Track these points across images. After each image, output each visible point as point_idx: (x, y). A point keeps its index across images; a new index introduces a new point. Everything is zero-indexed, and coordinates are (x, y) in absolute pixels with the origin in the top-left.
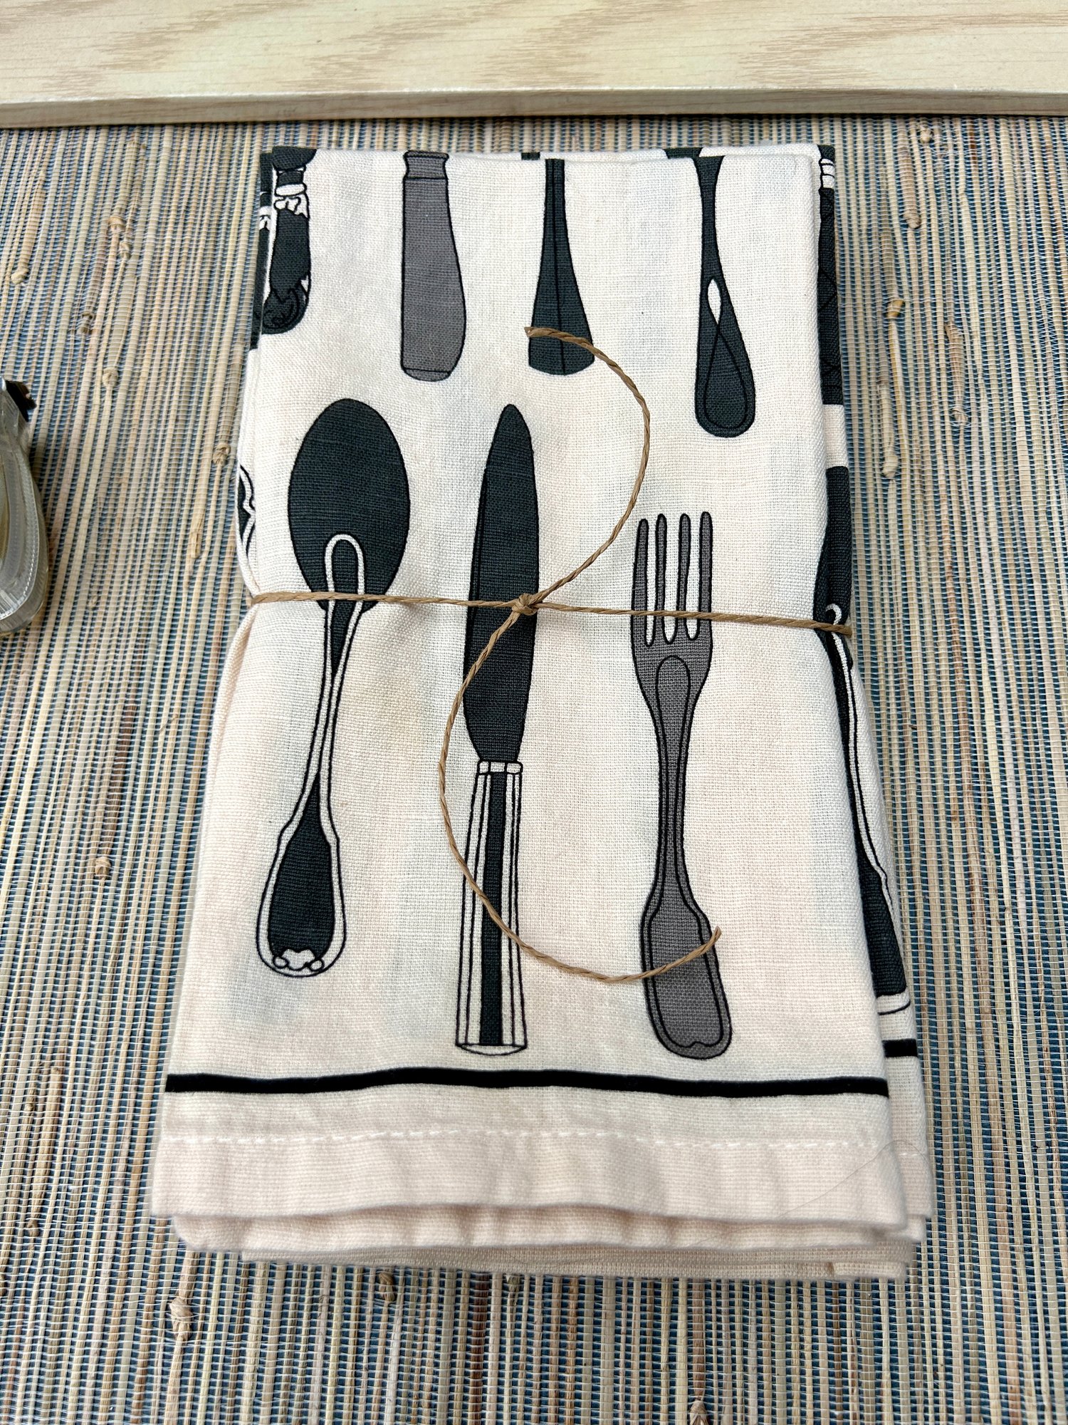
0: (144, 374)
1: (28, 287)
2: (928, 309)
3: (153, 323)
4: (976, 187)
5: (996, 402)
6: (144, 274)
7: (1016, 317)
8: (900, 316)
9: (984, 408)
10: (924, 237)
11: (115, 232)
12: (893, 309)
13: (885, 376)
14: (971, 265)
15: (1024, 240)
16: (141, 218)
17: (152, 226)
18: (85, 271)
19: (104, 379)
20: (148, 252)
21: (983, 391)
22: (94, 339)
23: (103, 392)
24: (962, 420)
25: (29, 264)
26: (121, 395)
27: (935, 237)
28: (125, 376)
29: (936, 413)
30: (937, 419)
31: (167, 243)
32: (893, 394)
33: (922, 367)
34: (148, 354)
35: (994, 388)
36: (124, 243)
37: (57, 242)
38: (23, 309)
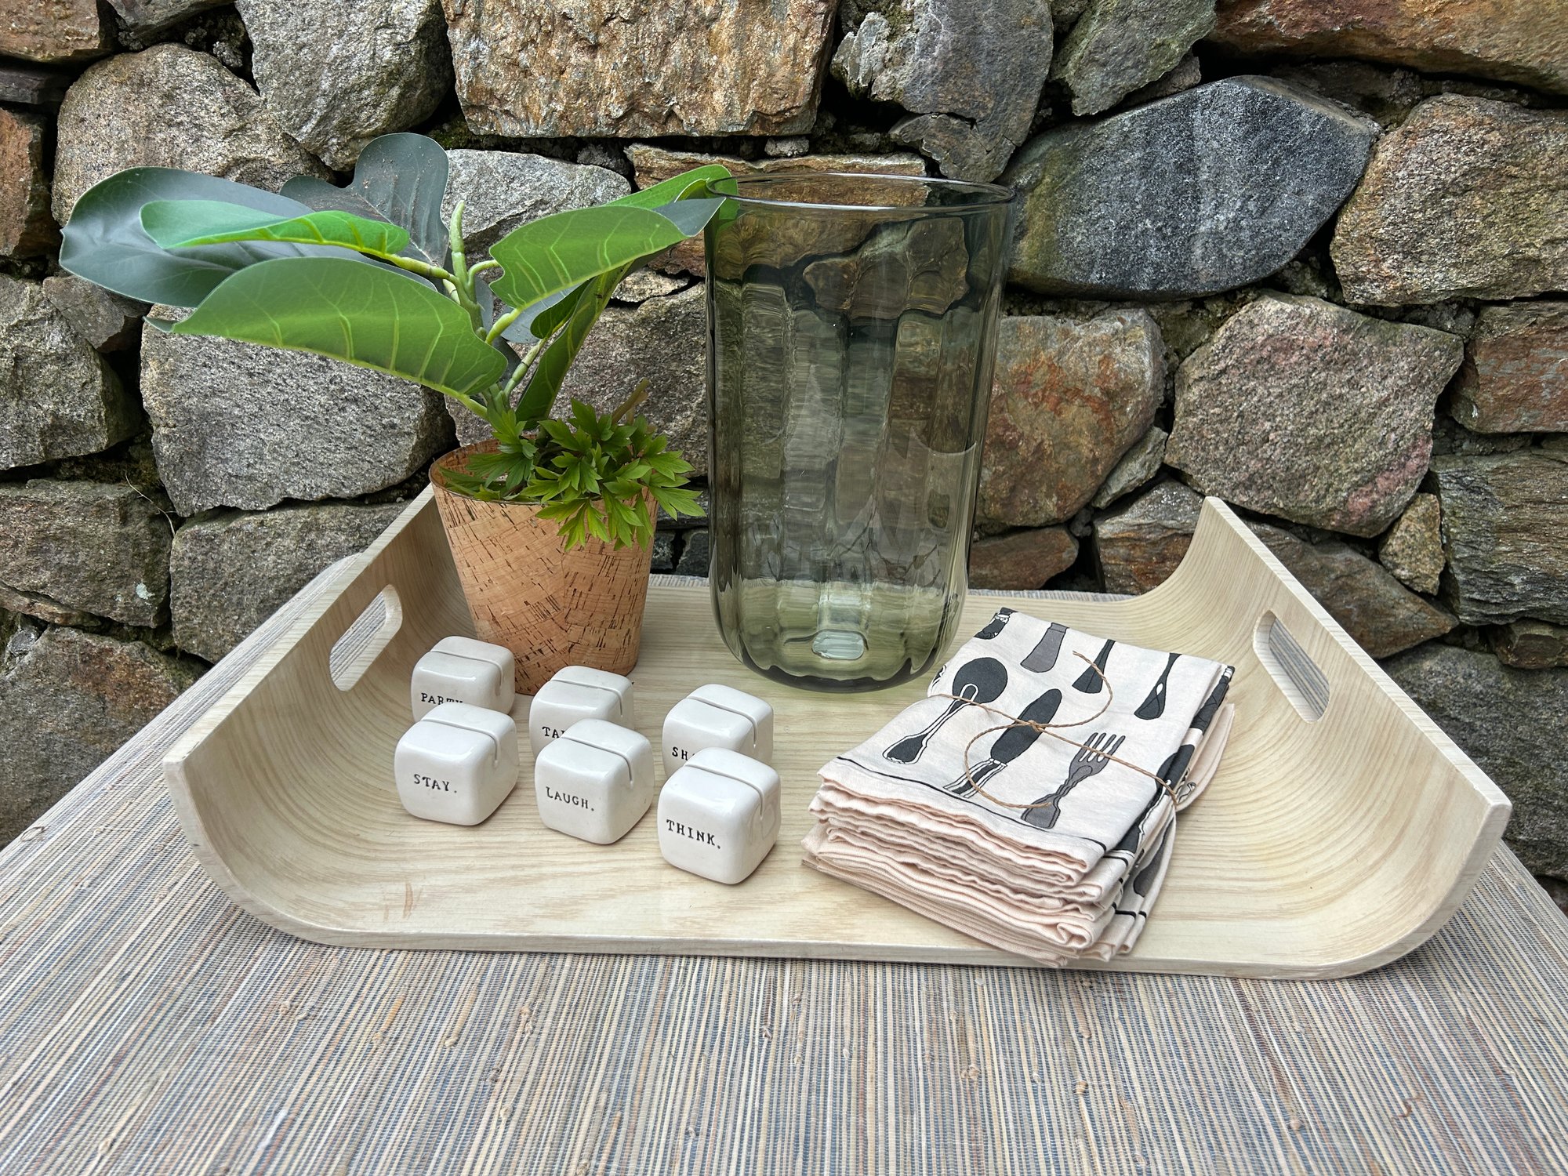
0: (532, 1111)
1: (456, 1050)
2: (1105, 1089)
3: (543, 1077)
4: (1126, 1016)
5: (1166, 1152)
6: (541, 1045)
7: (1169, 1098)
8: (1085, 1093)
9: (1158, 1156)
10: (1095, 1044)
11: (524, 1018)
12: (1080, 1088)
13: (1080, 1132)
14: (1130, 1063)
15: (1166, 1049)
16: (544, 1009)
17: (551, 1014)
18: (499, 1041)
19: (502, 1113)
20: (545, 1031)
21: (1155, 1144)
22: (498, 1085)
23: (499, 1121)
24: (1143, 1164)
25: (459, 1035)
26: (513, 1125)
27: (1103, 1045)
28: (518, 1112)
29: (1122, 1157)
30: (1123, 1161)
31: (560, 1025)
32: (1087, 1144)
33: (1106, 1126)
34: (536, 1098)
35: (1163, 1144)
36: (530, 1024)
37: (483, 1021)
38: (450, 1063)
